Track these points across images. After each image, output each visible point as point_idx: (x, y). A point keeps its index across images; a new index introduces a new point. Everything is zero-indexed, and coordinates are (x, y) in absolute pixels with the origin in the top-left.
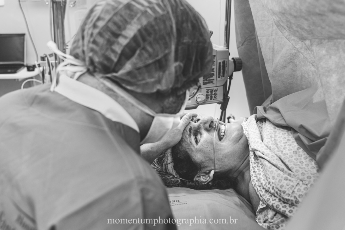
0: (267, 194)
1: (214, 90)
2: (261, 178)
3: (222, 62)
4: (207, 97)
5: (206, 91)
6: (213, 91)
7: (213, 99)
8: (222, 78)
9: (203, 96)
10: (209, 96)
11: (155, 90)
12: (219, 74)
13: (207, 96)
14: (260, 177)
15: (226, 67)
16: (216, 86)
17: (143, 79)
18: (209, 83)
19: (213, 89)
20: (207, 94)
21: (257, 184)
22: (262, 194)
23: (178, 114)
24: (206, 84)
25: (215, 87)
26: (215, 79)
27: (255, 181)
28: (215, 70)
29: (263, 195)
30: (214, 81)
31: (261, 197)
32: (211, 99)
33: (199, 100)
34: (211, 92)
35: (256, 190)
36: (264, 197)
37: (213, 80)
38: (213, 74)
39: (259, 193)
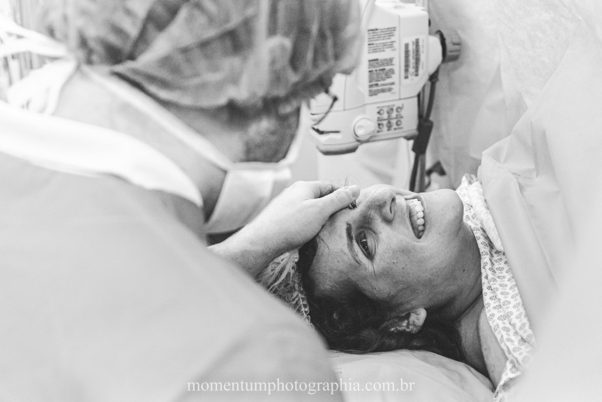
0: (523, 347)
1: (395, 108)
2: (512, 313)
3: (413, 42)
4: (379, 125)
5: (378, 110)
6: (392, 109)
7: (393, 128)
8: (412, 79)
9: (369, 123)
10: (385, 123)
11: (222, 100)
12: (406, 70)
13: (380, 122)
14: (509, 310)
15: (423, 52)
16: (400, 99)
17: (197, 75)
18: (383, 91)
19: (394, 105)
20: (378, 118)
21: (501, 325)
22: (511, 347)
23: (283, 163)
24: (376, 95)
25: (397, 100)
26: (397, 82)
27: (495, 318)
28: (395, 62)
29: (514, 350)
30: (395, 88)
31: (510, 353)
32: (389, 127)
33: (360, 132)
34: (388, 113)
35: (499, 337)
36: (516, 354)
37: (393, 84)
38: (392, 71)
39: (505, 345)
